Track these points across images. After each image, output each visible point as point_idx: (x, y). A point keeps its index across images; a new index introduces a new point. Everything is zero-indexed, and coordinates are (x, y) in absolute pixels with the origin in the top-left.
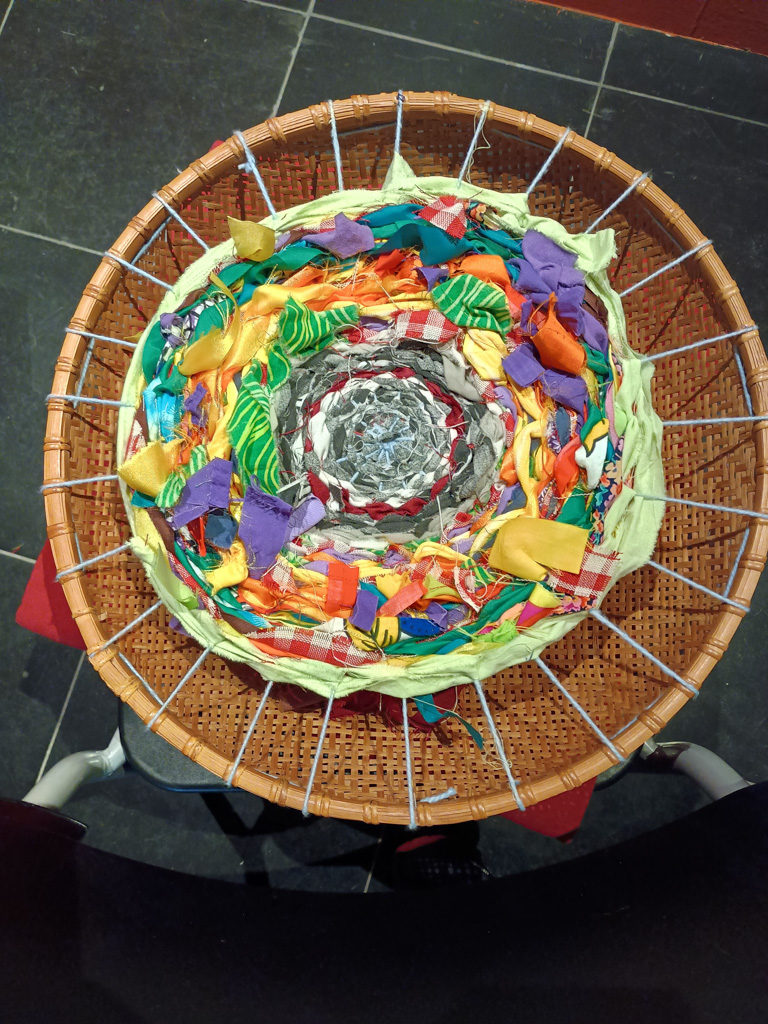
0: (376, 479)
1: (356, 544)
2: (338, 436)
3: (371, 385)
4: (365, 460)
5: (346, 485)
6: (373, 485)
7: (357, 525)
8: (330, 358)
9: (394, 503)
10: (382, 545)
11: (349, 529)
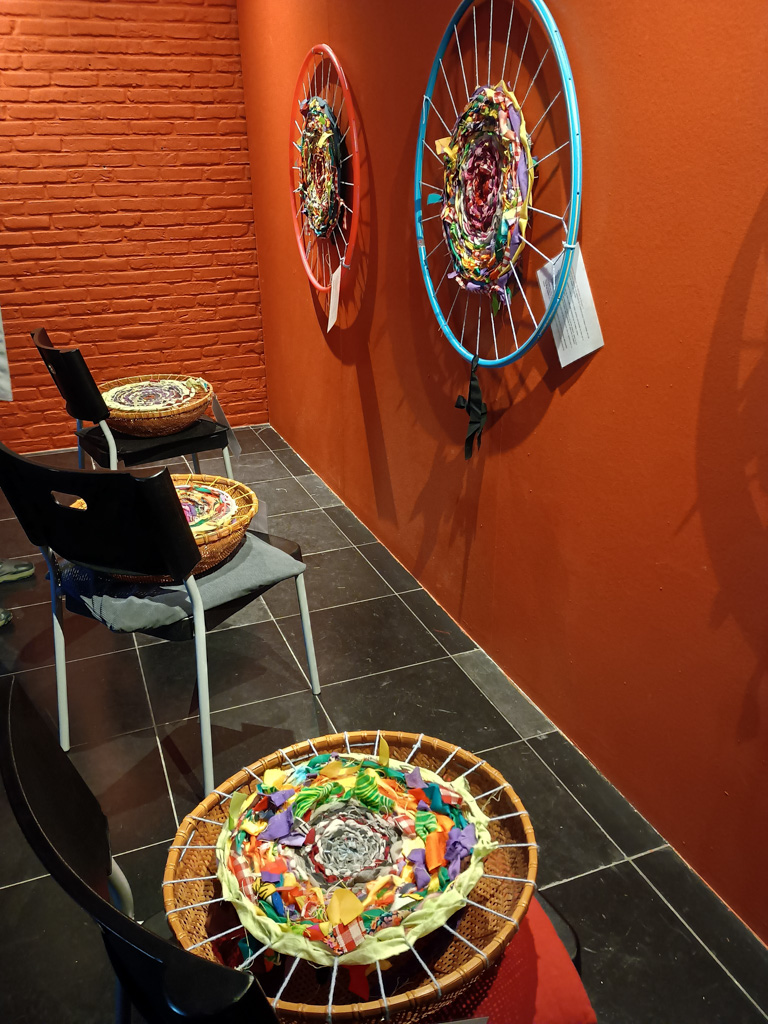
0: (332, 859)
1: (298, 868)
2: (339, 833)
3: (370, 833)
4: (337, 850)
5: (321, 850)
6: (329, 859)
7: (308, 865)
8: (369, 814)
9: (328, 872)
10: (305, 878)
11: (303, 862)
